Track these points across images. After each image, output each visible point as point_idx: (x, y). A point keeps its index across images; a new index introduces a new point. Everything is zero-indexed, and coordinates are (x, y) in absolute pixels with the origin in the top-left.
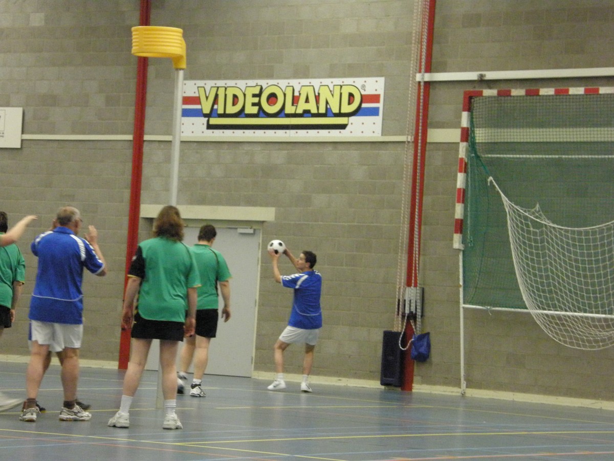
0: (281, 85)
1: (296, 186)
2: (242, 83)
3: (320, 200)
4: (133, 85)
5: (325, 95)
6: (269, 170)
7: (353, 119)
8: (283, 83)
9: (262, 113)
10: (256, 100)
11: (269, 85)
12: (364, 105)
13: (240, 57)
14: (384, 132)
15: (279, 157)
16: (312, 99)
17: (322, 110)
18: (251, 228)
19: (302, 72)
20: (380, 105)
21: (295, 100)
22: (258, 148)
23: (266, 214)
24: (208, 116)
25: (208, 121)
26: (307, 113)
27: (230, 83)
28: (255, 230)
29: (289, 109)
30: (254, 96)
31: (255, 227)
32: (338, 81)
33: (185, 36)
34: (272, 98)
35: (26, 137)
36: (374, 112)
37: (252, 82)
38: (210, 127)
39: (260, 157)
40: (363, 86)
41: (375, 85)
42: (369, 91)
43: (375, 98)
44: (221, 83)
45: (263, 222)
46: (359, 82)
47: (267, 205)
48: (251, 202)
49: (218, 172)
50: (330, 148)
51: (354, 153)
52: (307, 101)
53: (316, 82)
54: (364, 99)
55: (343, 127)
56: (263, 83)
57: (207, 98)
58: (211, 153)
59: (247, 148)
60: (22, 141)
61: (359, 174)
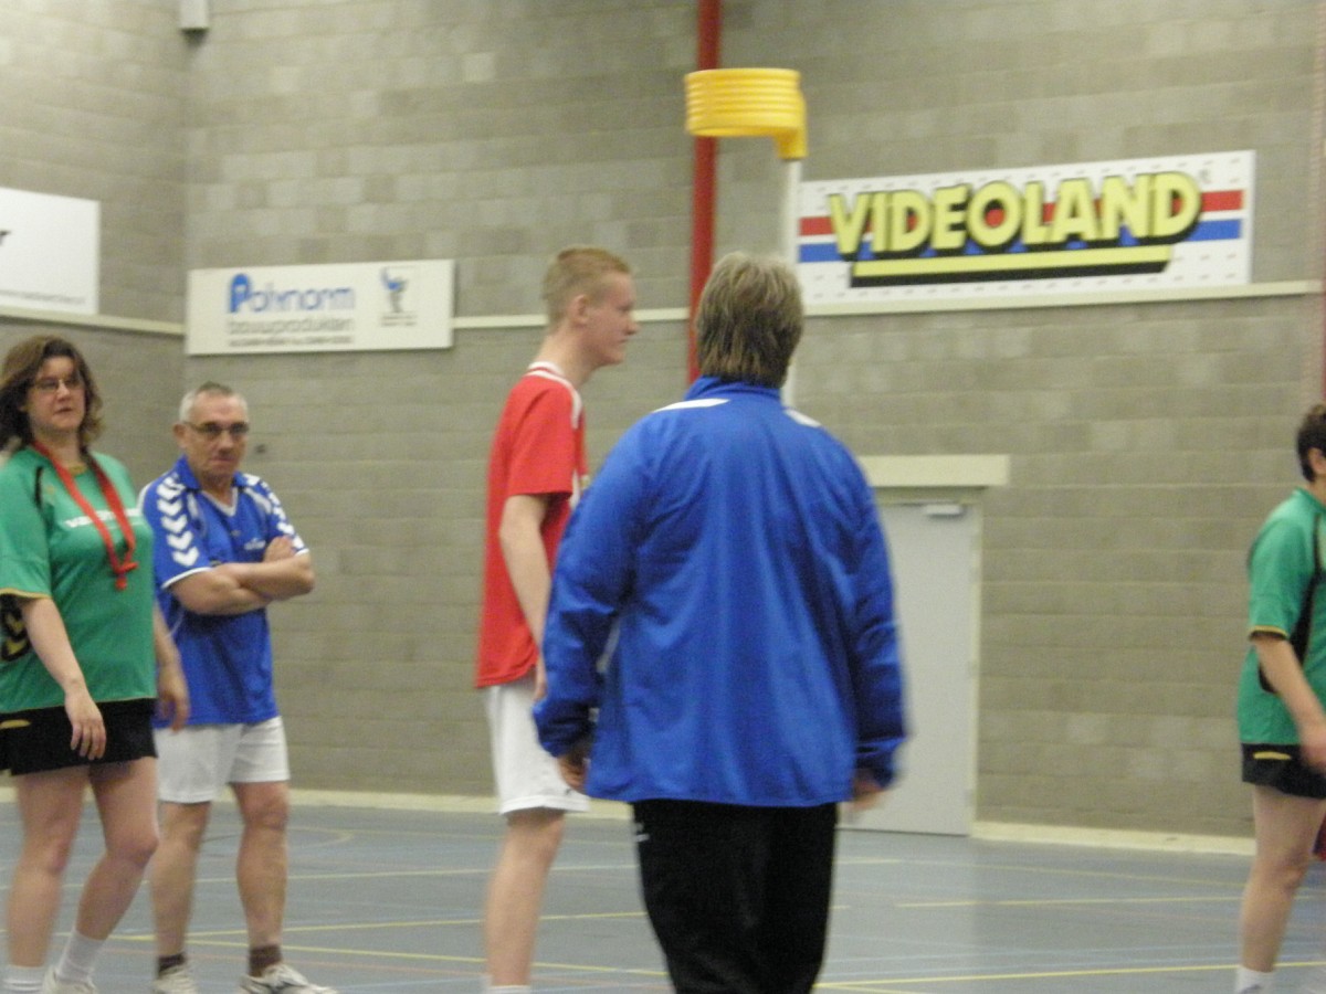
0: (1014, 183)
1: (1053, 405)
2: (925, 182)
3: (1109, 435)
4: (684, 199)
5: (1114, 198)
6: (990, 373)
7: (1181, 248)
8: (1018, 176)
9: (971, 246)
10: (957, 217)
11: (986, 183)
12: (1209, 216)
13: (919, 124)
14: (1257, 274)
15: (1013, 342)
16: (1086, 209)
17: (1110, 232)
18: (955, 503)
19: (1061, 149)
20: (1244, 214)
21: (1047, 213)
22: (962, 325)
23: (988, 470)
24: (850, 258)
25: (852, 270)
26: (1073, 241)
27: (899, 182)
28: (965, 507)
29: (1034, 234)
30: (956, 208)
31: (965, 500)
32: (1145, 165)
33: (804, 86)
34: (994, 210)
35: (465, 322)
36: (1229, 230)
37: (947, 179)
38: (859, 282)
39: (970, 344)
40: (1204, 174)
41: (1232, 170)
42: (1218, 184)
43: (1231, 199)
44: (878, 184)
45: (980, 489)
46: (1193, 163)
47: (988, 448)
48: (953, 444)
49: (876, 381)
50: (1128, 317)
51: (1187, 326)
52: (1074, 213)
53: (1094, 171)
54: (1208, 201)
55: (1157, 267)
56: (974, 178)
57: (848, 217)
58: (859, 339)
59: (938, 325)
60: (456, 332)
61: (1199, 372)
